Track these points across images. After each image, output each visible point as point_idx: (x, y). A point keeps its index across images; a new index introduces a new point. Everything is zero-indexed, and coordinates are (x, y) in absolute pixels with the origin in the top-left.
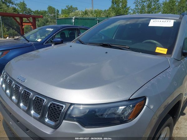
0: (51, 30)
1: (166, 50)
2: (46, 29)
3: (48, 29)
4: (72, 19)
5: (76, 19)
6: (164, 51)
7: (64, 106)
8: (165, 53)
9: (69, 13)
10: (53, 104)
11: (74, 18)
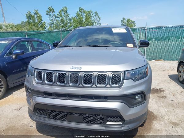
7: (121, 73)
8: (133, 47)
10: (113, 74)
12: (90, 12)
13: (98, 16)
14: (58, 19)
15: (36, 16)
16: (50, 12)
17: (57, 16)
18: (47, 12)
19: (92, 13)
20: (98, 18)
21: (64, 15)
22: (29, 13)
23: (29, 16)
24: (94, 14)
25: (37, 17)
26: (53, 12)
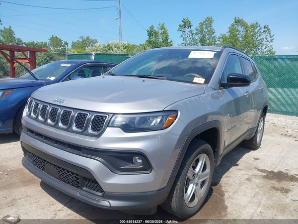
0: (68, 65)
1: (204, 80)
2: (61, 65)
3: (63, 65)
4: (91, 55)
5: (96, 54)
6: (202, 80)
7: (107, 116)
8: (203, 82)
9: (84, 47)
10: (96, 116)
11: (94, 53)
12: (254, 26)
13: (270, 33)
14: (197, 37)
15: (160, 32)
16: (184, 26)
17: (195, 31)
18: (180, 26)
19: (259, 28)
20: (268, 36)
21: (206, 31)
22: (152, 27)
23: (151, 33)
24: (263, 29)
25: (161, 34)
26: (190, 26)
